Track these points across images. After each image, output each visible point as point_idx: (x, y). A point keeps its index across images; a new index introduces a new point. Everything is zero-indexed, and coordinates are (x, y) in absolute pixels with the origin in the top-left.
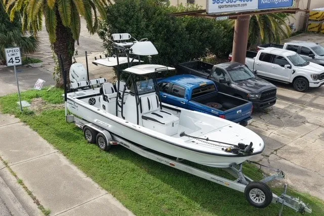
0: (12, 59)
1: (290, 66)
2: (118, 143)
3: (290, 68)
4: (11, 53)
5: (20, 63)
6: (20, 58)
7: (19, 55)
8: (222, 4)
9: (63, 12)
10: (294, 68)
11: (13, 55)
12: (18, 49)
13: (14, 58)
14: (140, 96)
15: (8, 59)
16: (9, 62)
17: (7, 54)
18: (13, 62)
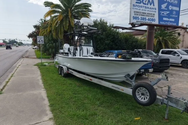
0: (40, 41)
1: (178, 55)
2: (69, 72)
3: (179, 56)
4: (40, 38)
5: (43, 43)
6: (43, 41)
7: (43, 39)
8: (138, 20)
9: (65, 25)
10: (181, 55)
11: (41, 39)
12: (43, 37)
13: (41, 40)
14: (82, 46)
15: (38, 40)
16: (38, 42)
17: (38, 38)
18: (40, 42)
